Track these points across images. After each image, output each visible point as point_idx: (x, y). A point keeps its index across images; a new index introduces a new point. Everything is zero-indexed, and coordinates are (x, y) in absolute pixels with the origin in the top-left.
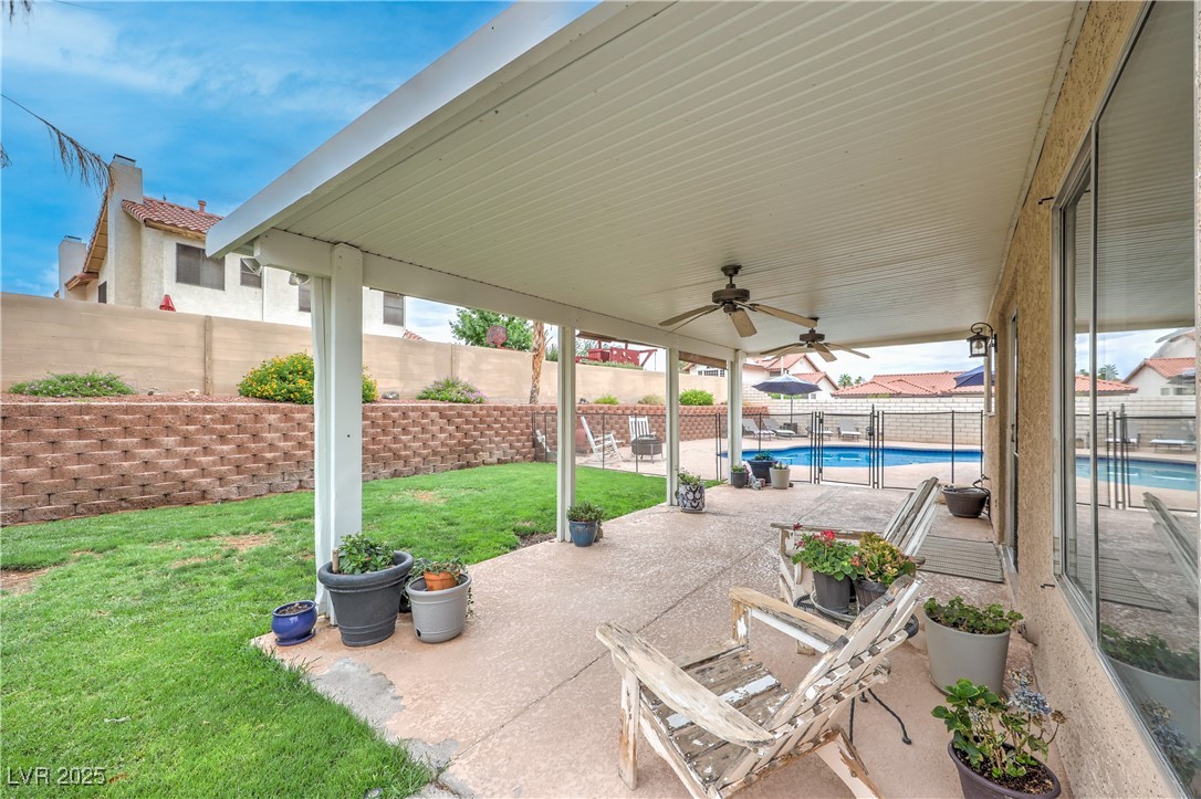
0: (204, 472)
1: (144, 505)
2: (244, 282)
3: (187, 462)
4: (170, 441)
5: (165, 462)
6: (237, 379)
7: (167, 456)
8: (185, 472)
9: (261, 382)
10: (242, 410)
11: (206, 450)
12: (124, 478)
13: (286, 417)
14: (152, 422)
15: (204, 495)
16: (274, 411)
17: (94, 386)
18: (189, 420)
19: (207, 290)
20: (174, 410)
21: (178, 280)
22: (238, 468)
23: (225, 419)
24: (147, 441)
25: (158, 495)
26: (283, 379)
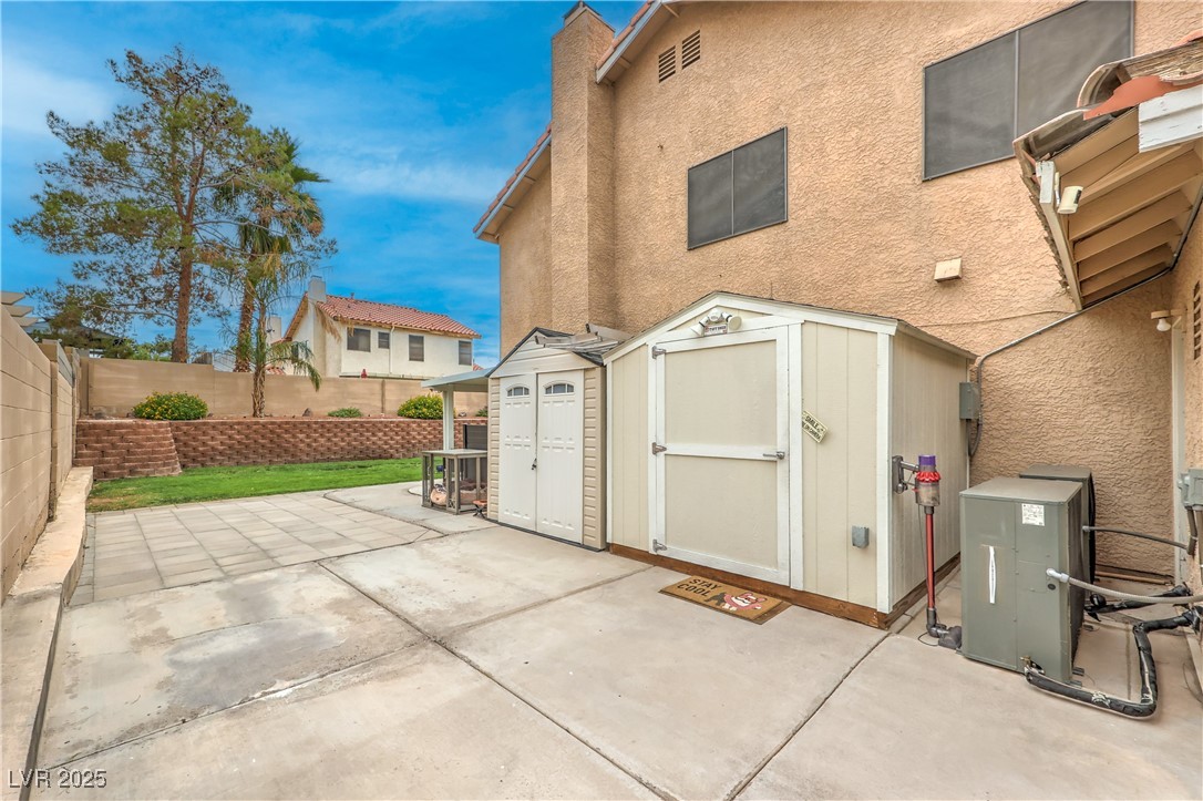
0: (391, 447)
1: (374, 458)
2: (380, 346)
3: (386, 443)
4: (380, 434)
5: (380, 443)
6: (396, 408)
7: (379, 439)
8: (386, 447)
9: (408, 409)
10: (403, 422)
11: (392, 439)
12: (368, 448)
13: (419, 425)
14: (374, 427)
15: (392, 457)
16: (414, 422)
17: (351, 413)
18: (386, 426)
19: (361, 352)
20: (381, 422)
21: (348, 349)
22: (403, 447)
23: (397, 426)
24: (374, 435)
25: (377, 455)
26: (416, 408)
